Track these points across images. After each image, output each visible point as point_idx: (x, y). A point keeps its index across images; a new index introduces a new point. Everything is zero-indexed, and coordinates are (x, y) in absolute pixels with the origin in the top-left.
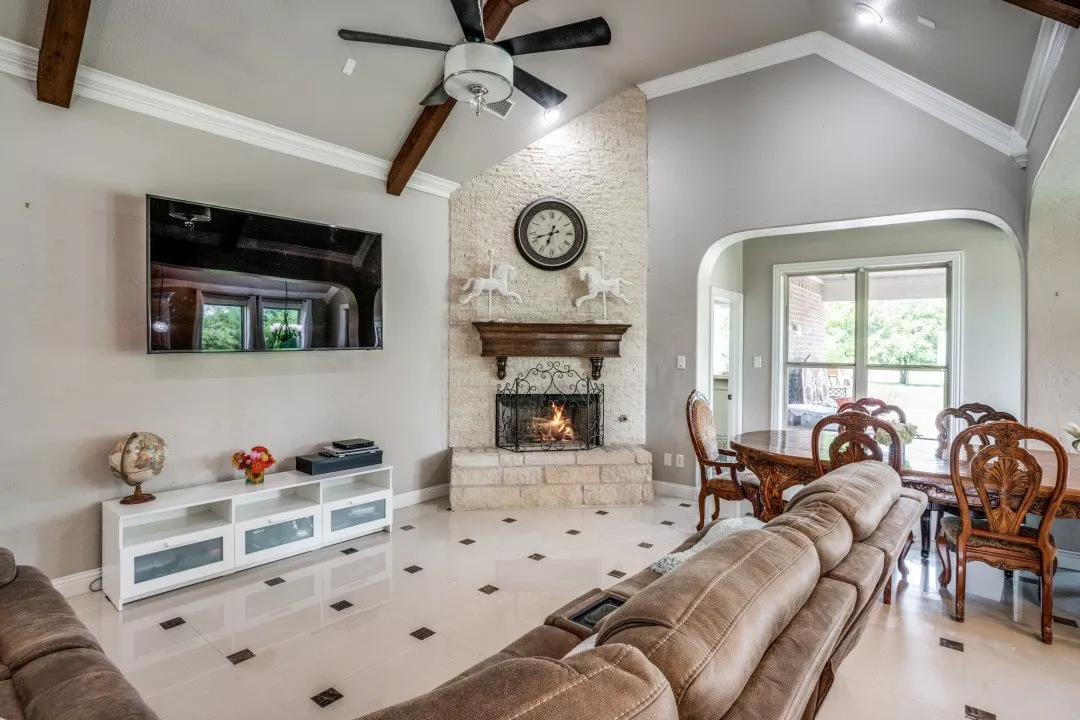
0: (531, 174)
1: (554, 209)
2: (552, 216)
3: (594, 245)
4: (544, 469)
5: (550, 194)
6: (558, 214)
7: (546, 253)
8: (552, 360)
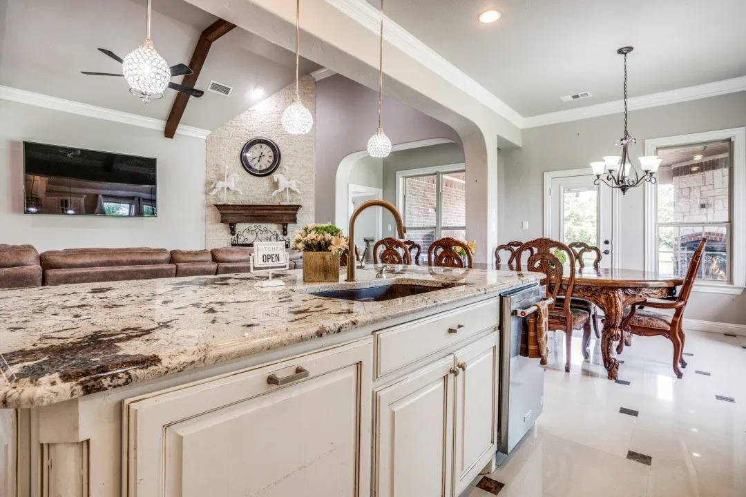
0: (250, 125)
1: (262, 143)
2: (261, 147)
3: (285, 162)
5: (261, 135)
6: (264, 146)
7: (257, 167)
8: (258, 224)
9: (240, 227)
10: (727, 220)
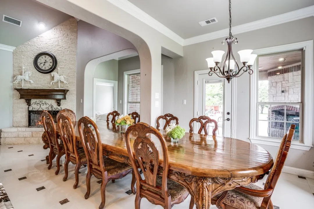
0: (40, 44)
1: (46, 55)
2: (45, 57)
4: (32, 133)
5: (46, 51)
6: (47, 56)
7: (43, 68)
8: (41, 100)
9: (33, 101)
10: (300, 101)
